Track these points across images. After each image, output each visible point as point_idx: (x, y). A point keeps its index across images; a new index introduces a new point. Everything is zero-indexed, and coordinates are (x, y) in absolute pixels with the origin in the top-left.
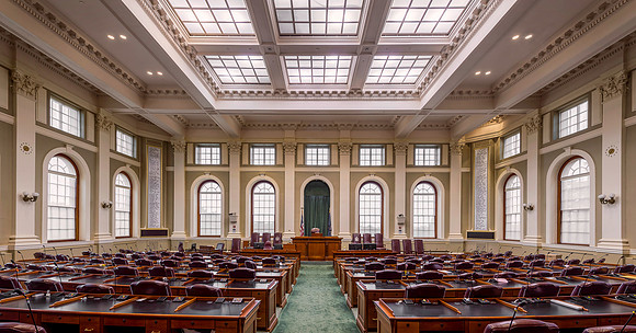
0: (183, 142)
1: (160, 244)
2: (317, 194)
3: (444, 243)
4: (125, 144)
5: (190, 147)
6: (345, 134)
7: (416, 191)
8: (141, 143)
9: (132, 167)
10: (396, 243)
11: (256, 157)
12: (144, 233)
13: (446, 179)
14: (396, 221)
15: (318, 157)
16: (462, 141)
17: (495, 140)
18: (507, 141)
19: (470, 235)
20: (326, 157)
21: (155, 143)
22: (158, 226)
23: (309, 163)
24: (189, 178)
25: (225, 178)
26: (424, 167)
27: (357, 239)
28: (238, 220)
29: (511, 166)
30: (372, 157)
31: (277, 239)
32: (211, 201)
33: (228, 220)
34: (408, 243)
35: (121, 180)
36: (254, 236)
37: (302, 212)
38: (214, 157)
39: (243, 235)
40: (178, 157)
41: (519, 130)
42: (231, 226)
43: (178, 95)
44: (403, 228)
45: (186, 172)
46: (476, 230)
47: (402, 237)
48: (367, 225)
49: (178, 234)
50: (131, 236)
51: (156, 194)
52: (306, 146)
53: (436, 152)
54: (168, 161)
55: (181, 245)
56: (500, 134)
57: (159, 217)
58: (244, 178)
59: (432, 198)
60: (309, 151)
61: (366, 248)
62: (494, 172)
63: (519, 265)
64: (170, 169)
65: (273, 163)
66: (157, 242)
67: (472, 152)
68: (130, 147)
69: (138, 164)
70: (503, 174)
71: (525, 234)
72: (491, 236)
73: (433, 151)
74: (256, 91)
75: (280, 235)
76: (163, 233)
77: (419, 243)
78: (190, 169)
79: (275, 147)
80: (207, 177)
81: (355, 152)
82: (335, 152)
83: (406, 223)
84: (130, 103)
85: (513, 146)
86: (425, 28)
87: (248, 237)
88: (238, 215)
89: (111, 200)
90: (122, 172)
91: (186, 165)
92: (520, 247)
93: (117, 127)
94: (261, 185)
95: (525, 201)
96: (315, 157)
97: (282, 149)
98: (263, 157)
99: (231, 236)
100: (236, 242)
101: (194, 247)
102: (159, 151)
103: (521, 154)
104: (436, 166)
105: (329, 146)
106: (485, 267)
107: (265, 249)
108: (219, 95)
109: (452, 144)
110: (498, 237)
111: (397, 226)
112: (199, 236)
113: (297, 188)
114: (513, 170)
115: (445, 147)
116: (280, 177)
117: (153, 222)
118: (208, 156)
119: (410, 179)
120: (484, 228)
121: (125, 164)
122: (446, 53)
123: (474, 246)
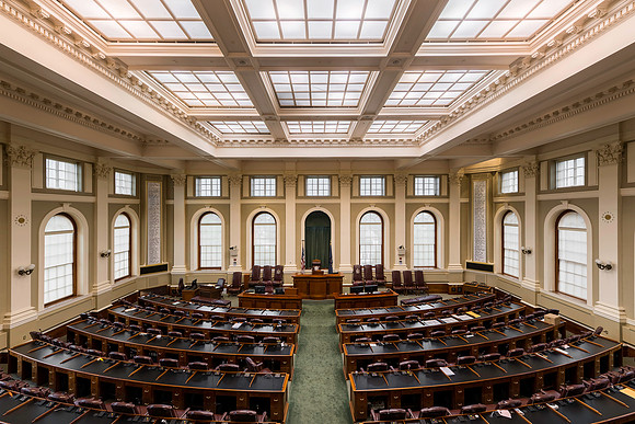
0: (184, 176)
1: (160, 279)
3: (443, 273)
4: (124, 184)
5: (190, 179)
6: (345, 166)
7: (416, 221)
8: (140, 180)
9: (131, 206)
10: (396, 274)
12: (143, 271)
13: (445, 209)
14: (397, 253)
15: (318, 187)
16: (461, 173)
17: (493, 173)
18: (506, 176)
19: (470, 266)
20: (327, 187)
21: (154, 178)
22: (158, 262)
23: (309, 194)
24: (189, 211)
25: (225, 211)
26: (423, 197)
27: (358, 272)
28: (239, 253)
29: (509, 204)
30: (372, 187)
31: (278, 272)
32: (212, 234)
34: (408, 274)
35: (121, 220)
36: (256, 269)
37: (303, 243)
38: (214, 187)
39: (244, 268)
41: (517, 168)
42: (232, 259)
44: (404, 259)
45: (186, 205)
46: (475, 261)
47: (402, 268)
48: (368, 254)
49: (179, 268)
50: (130, 276)
51: (155, 229)
52: (306, 177)
53: (436, 181)
54: (168, 194)
55: (181, 281)
56: (499, 169)
57: (159, 252)
58: (245, 210)
59: (432, 227)
60: (309, 181)
62: (493, 206)
64: (171, 202)
65: (273, 194)
66: (156, 278)
67: (470, 184)
68: (129, 185)
69: (137, 201)
70: (502, 209)
71: (524, 272)
72: (490, 268)
73: (432, 180)
74: (256, 140)
76: (163, 268)
77: (420, 274)
78: (189, 202)
80: (207, 209)
83: (406, 254)
85: (510, 183)
87: (249, 270)
88: (239, 248)
89: (110, 248)
90: (123, 213)
91: (186, 198)
92: (518, 286)
93: (116, 169)
94: (262, 216)
95: (523, 244)
96: (315, 187)
97: (283, 180)
98: (263, 187)
99: (233, 269)
100: (237, 275)
102: (158, 186)
103: (519, 193)
104: (435, 197)
105: (330, 177)
107: (266, 292)
108: (219, 144)
109: (451, 175)
110: (497, 270)
111: (397, 258)
112: (200, 268)
113: (298, 220)
114: (511, 208)
115: (444, 178)
116: (281, 210)
117: (152, 258)
118: (209, 187)
119: (410, 210)
120: (483, 260)
121: (125, 205)
123: (474, 277)
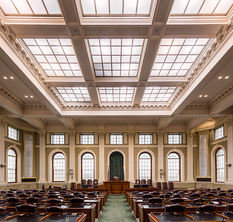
0: (44, 132)
1: (32, 186)
2: (116, 159)
3: (184, 184)
4: (13, 134)
5: (48, 135)
6: (131, 128)
7: (169, 157)
8: (21, 133)
9: (17, 145)
10: (159, 184)
11: (84, 140)
12: (23, 180)
13: (185, 151)
14: (159, 173)
15: (116, 140)
16: (193, 131)
17: (210, 130)
18: (217, 131)
19: (198, 180)
20: (121, 140)
21: (29, 133)
22: (31, 176)
23: (112, 143)
24: (48, 151)
25: (67, 151)
26: (173, 144)
27: (138, 182)
28: (74, 173)
29: (219, 144)
30: (145, 140)
31: (95, 183)
32: (59, 164)
33: (69, 173)
34: (165, 184)
35: (11, 152)
36: (83, 181)
37: (108, 168)
38: (61, 140)
39: (77, 180)
40: (42, 140)
41: (222, 125)
42: (70, 176)
43: (42, 108)
44: (163, 176)
45: (46, 148)
46: (201, 177)
47: (162, 181)
48: (143, 175)
49: (42, 180)
50: (16, 182)
51: (30, 160)
52: (110, 134)
53: (179, 136)
54: (36, 142)
55: (43, 186)
56: (213, 127)
57: (31, 171)
58: (77, 151)
59: (178, 160)
60: (112, 136)
61: (143, 187)
62: (210, 147)
63: (224, 195)
64: (37, 146)
65: (93, 143)
66: (30, 185)
67: (198, 137)
68: (16, 135)
69: (20, 144)
70: (215, 148)
71: (227, 179)
72: (209, 180)
73: (178, 136)
74: (83, 106)
75: (97, 181)
76: (34, 180)
77: (171, 184)
78: (48, 146)
79: (94, 134)
80: (58, 150)
81: (136, 137)
82: (126, 137)
83: (164, 174)
84: (16, 112)
85: (220, 134)
86: (173, 73)
87: (79, 182)
88: (74, 170)
89: (5, 163)
90: (12, 148)
91: (46, 144)
92: (225, 185)
93: (9, 125)
94: (86, 155)
95: (227, 162)
96: (115, 140)
97: (98, 136)
98: (87, 140)
99: (71, 181)
100: (73, 184)
101: (50, 187)
102: (31, 137)
103: (224, 137)
104: (179, 144)
105: (123, 134)
106: (206, 196)
107: (88, 188)
108: (63, 108)
109: (188, 132)
110: (213, 181)
111: (159, 175)
112: (53, 181)
113: (106, 156)
114: (220, 146)
115: (184, 134)
116: (97, 151)
117: (28, 174)
118: (58, 140)
119: (166, 151)
120: (205, 176)
121: (13, 144)
122: (184, 86)
123: (200, 185)
